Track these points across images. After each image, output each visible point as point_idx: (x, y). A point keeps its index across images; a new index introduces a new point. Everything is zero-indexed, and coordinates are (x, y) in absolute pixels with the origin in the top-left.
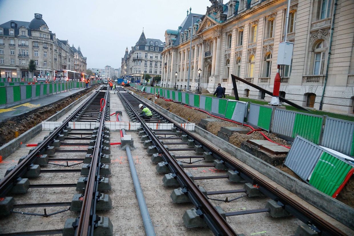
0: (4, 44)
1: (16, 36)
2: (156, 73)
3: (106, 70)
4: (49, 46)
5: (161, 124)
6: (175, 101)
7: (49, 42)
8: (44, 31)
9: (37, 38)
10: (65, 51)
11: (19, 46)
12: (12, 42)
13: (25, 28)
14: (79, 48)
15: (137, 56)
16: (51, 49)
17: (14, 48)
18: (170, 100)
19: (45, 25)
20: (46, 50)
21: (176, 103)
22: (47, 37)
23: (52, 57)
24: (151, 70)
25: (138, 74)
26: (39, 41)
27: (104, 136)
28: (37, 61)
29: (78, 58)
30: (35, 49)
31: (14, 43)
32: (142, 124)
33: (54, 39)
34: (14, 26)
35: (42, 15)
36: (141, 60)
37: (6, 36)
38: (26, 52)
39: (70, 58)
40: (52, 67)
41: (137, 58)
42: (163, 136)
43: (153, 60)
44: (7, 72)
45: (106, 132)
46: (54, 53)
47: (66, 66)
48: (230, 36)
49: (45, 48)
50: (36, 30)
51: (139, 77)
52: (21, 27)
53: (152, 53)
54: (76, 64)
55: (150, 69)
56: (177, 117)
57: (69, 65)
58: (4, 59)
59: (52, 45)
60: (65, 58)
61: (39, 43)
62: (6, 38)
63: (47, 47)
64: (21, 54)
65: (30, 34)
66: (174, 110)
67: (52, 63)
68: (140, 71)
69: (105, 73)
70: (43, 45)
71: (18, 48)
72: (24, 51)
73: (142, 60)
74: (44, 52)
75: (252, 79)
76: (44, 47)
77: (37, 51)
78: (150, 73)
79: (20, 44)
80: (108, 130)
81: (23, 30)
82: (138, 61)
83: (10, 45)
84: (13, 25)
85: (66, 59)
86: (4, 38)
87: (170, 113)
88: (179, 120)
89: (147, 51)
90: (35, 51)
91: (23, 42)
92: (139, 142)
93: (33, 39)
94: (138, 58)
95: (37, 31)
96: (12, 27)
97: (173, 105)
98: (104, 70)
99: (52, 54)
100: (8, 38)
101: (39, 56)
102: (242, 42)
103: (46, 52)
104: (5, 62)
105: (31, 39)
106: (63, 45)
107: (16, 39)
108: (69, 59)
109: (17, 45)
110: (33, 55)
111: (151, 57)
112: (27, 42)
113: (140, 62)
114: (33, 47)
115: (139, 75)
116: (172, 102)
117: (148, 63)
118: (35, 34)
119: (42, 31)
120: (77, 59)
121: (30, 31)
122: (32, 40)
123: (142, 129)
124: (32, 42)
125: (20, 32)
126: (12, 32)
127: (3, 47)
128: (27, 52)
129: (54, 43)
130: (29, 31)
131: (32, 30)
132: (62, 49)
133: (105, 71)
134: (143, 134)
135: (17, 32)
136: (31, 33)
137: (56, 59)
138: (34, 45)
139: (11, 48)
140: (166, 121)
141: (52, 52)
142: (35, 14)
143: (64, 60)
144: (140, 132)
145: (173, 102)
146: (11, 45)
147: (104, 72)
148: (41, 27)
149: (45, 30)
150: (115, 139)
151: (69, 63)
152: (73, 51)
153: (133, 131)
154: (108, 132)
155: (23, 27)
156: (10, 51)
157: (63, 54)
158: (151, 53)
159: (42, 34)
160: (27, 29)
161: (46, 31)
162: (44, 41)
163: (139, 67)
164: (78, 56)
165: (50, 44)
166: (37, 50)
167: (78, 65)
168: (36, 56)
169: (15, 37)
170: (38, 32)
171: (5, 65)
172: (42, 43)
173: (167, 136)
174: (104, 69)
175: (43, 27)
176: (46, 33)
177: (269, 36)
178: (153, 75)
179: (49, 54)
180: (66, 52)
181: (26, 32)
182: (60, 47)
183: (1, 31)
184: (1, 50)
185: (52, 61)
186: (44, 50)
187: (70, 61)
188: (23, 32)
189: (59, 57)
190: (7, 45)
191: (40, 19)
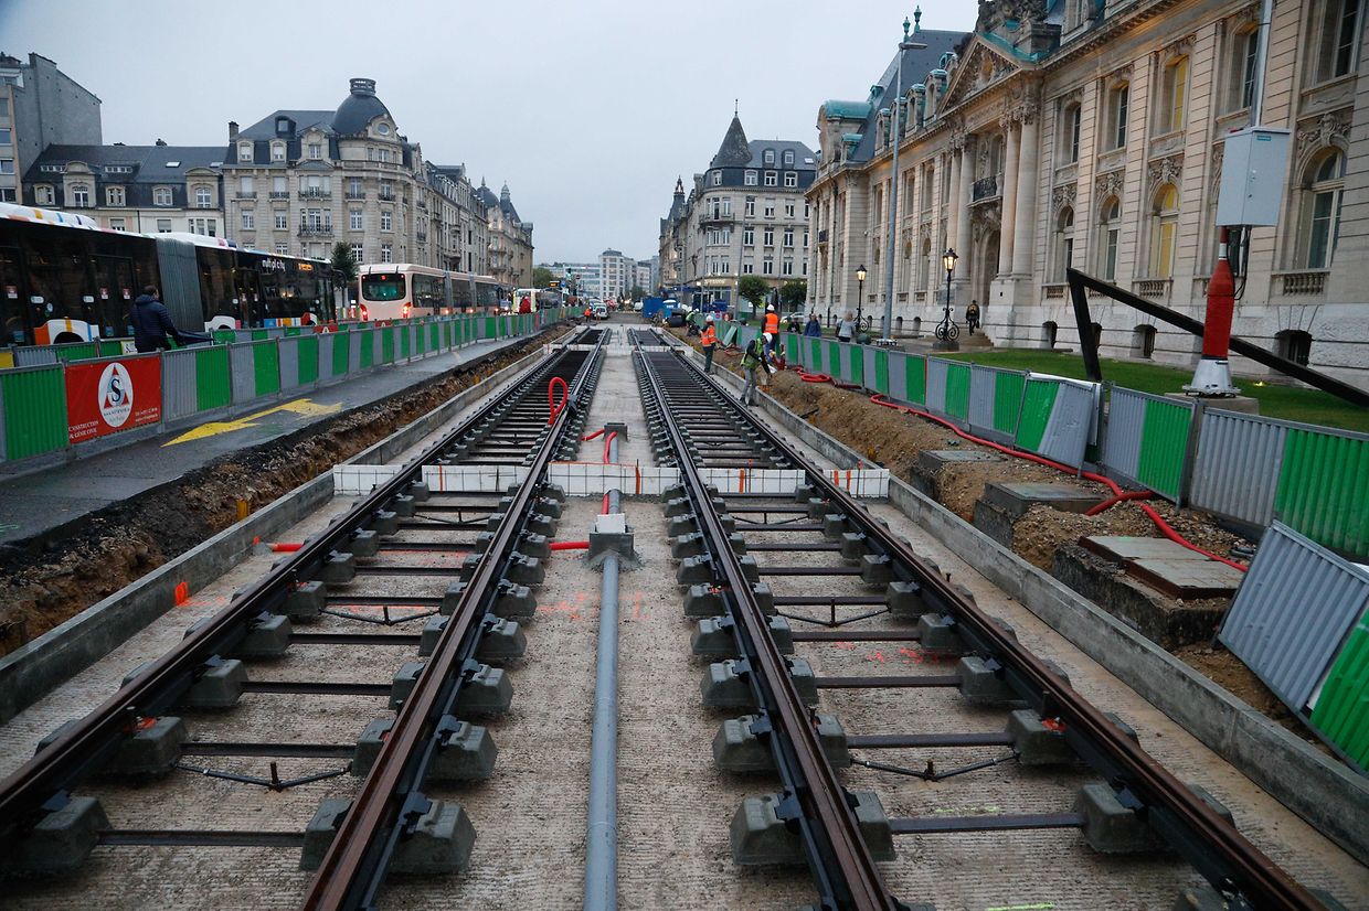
0: (254, 195)
1: (291, 165)
2: (790, 273)
3: (605, 266)
4: (400, 190)
5: (757, 473)
6: (840, 383)
7: (398, 178)
8: (381, 138)
9: (359, 164)
10: (456, 205)
11: (302, 196)
12: (280, 186)
13: (318, 132)
14: (505, 192)
15: (717, 211)
16: (405, 201)
17: (284, 205)
18: (823, 379)
19: (386, 116)
20: (388, 206)
21: (841, 390)
22: (390, 159)
23: (410, 228)
24: (768, 262)
25: (720, 277)
26: (364, 174)
27: (533, 517)
28: (360, 246)
29: (500, 227)
30: (351, 206)
31: (287, 187)
32: (684, 472)
33: (414, 165)
34: (286, 129)
35: (374, 83)
36: (730, 225)
37: (260, 166)
38: (323, 215)
39: (472, 228)
41: (717, 217)
42: (759, 518)
43: (776, 221)
45: (545, 504)
46: (416, 214)
47: (459, 259)
48: (1076, 110)
49: (385, 199)
50: (355, 135)
51: (724, 288)
52: (308, 130)
53: (773, 196)
54: (495, 248)
55: (765, 258)
56: (832, 444)
57: (470, 254)
59: (407, 186)
60: (455, 228)
61: (365, 181)
62: (261, 175)
63: (393, 193)
64: (307, 223)
65: (335, 153)
66: (834, 415)
67: (410, 252)
68: (726, 268)
69: (601, 279)
70: (377, 188)
71: (296, 205)
72: (315, 214)
73: (734, 223)
74: (383, 214)
75: (1167, 285)
76: (381, 197)
77: (360, 212)
78: (765, 272)
79: (303, 190)
80: (558, 494)
81: (314, 139)
82: (721, 229)
83: (274, 195)
84: (283, 126)
85: (459, 232)
86: (255, 172)
87: (807, 427)
88: (838, 455)
89: (751, 188)
90: (353, 212)
91: (314, 183)
92: (662, 542)
93: (345, 170)
94: (720, 219)
95: (357, 139)
96: (280, 135)
97: (829, 395)
98: (599, 266)
99: (410, 220)
100: (267, 173)
101: (364, 228)
102: (1122, 132)
103: (389, 214)
105: (340, 168)
106: (446, 183)
107: (290, 172)
108: (470, 232)
109: (294, 196)
110: (345, 224)
111: (767, 210)
112: (326, 180)
113: (726, 231)
115: (723, 282)
116: (826, 387)
117: (759, 235)
118: (353, 152)
119: (375, 137)
120: (499, 233)
121: (337, 142)
122: (344, 174)
123: (680, 491)
124: (343, 180)
125: (303, 147)
126: (279, 151)
127: (251, 205)
128: (327, 218)
129: (414, 177)
130: (334, 143)
131: (343, 140)
132: (445, 198)
133: (601, 269)
134: (681, 511)
135: (294, 150)
136: (338, 148)
137: (422, 237)
138: (348, 191)
139: (275, 205)
140: (783, 461)
141: (410, 210)
142: (352, 81)
143: (452, 239)
144: (673, 502)
145: (833, 383)
146: (277, 195)
147: (598, 275)
148: (370, 124)
149: (386, 136)
150: (575, 530)
151: (468, 248)
152: (484, 202)
153: (651, 498)
154: (553, 502)
155: (313, 129)
156: (272, 219)
157: (449, 218)
158: (768, 195)
159: (376, 149)
160: (328, 136)
161: (388, 139)
162: (380, 175)
163: (725, 252)
164: (500, 220)
165: (401, 182)
166: (360, 206)
167: (502, 253)
168: (357, 229)
169: (289, 168)
170: (363, 144)
172: (377, 180)
173: (773, 519)
174: (596, 262)
175: (377, 123)
176: (388, 143)
177: (1238, 101)
178: (776, 279)
179: (398, 219)
180: (459, 208)
181: (322, 147)
182: (438, 193)
183: (246, 152)
184: (245, 214)
185: (410, 241)
186: (383, 206)
187: (472, 242)
188: (314, 147)
189: (434, 227)
190: (263, 197)
191: (367, 97)
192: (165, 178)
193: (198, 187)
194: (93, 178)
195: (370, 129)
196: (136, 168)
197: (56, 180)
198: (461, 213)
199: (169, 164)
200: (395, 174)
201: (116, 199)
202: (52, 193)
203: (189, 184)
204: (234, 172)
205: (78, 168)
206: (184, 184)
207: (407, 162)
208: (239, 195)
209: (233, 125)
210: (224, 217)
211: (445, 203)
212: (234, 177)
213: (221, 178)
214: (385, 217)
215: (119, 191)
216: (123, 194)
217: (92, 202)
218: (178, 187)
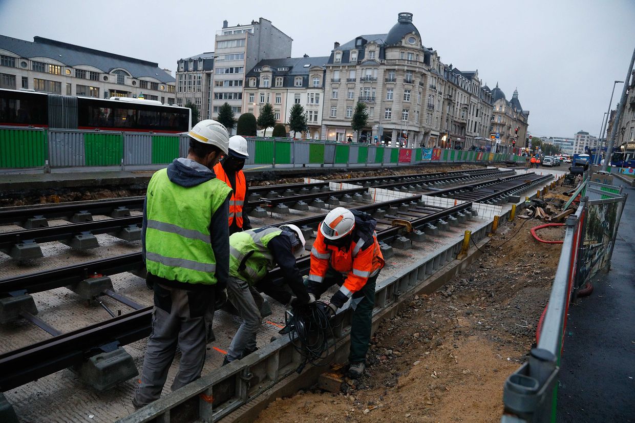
0: (340, 80)
1: (359, 63)
3: (577, 140)
4: (418, 77)
7: (417, 70)
8: (410, 46)
9: (394, 61)
10: (467, 92)
11: (361, 80)
14: (516, 94)
16: (421, 84)
17: (353, 86)
19: (414, 33)
20: (409, 87)
22: (414, 58)
23: (424, 101)
26: (396, 67)
28: (390, 110)
29: (503, 110)
30: (388, 86)
31: (356, 76)
33: (431, 63)
35: (412, 15)
37: (344, 64)
38: (371, 91)
39: (479, 108)
40: (421, 122)
44: (340, 131)
46: (428, 93)
47: (465, 124)
49: (407, 82)
50: (395, 45)
52: (370, 44)
54: (499, 122)
57: (476, 122)
58: (337, 107)
59: (424, 75)
60: (464, 106)
61: (397, 71)
62: (344, 69)
63: (413, 79)
64: (362, 96)
65: (383, 55)
67: (422, 115)
69: (574, 147)
70: (404, 76)
71: (359, 85)
72: (368, 91)
74: (406, 91)
76: (406, 81)
77: (392, 90)
79: (363, 77)
81: (372, 48)
83: (349, 80)
84: (359, 43)
85: (467, 108)
86: (341, 68)
90: (388, 89)
91: (369, 73)
93: (387, 65)
95: (396, 47)
96: (356, 47)
98: (574, 139)
99: (424, 96)
100: (347, 68)
101: (394, 99)
103: (409, 92)
104: (337, 112)
105: (384, 64)
106: (461, 80)
107: (358, 67)
108: (477, 110)
109: (358, 80)
110: (383, 97)
112: (376, 71)
114: (387, 80)
118: (392, 54)
119: (406, 45)
120: (502, 113)
121: (385, 50)
122: (386, 67)
124: (385, 71)
125: (366, 53)
126: (354, 56)
128: (374, 93)
129: (429, 71)
130: (382, 51)
131: (388, 47)
132: (459, 87)
133: (575, 142)
135: (361, 55)
136: (384, 53)
137: (431, 107)
138: (387, 77)
139: (349, 86)
141: (424, 90)
142: (399, 15)
143: (462, 112)
146: (351, 80)
147: (572, 144)
148: (404, 38)
149: (414, 45)
151: (475, 119)
152: (492, 96)
155: (372, 42)
156: (346, 93)
157: (461, 99)
159: (406, 52)
160: (380, 46)
161: (414, 47)
162: (406, 68)
164: (504, 107)
165: (419, 72)
166: (393, 86)
167: (503, 125)
168: (389, 100)
169: (357, 64)
170: (398, 50)
171: (337, 119)
172: (403, 70)
175: (408, 38)
176: (414, 49)
179: (416, 95)
180: (470, 95)
181: (376, 52)
182: (453, 84)
183: (338, 57)
184: (334, 90)
185: (422, 110)
186: (406, 87)
187: (478, 115)
188: (371, 53)
189: (446, 103)
190: (344, 81)
191: (407, 23)
192: (301, 72)
193: (314, 77)
194: (271, 73)
195: (403, 41)
196: (291, 68)
197: (258, 75)
198: (472, 98)
199: (305, 66)
200: (416, 67)
201: (279, 84)
202: (255, 81)
203: (310, 75)
204: (331, 68)
205: (266, 69)
206: (308, 75)
207: (427, 61)
208: (332, 80)
209: (337, 44)
210: (324, 92)
211: (458, 90)
212: (331, 71)
213: (325, 71)
214: (407, 93)
215: (281, 79)
216: (282, 81)
217: (270, 85)
218: (306, 77)
